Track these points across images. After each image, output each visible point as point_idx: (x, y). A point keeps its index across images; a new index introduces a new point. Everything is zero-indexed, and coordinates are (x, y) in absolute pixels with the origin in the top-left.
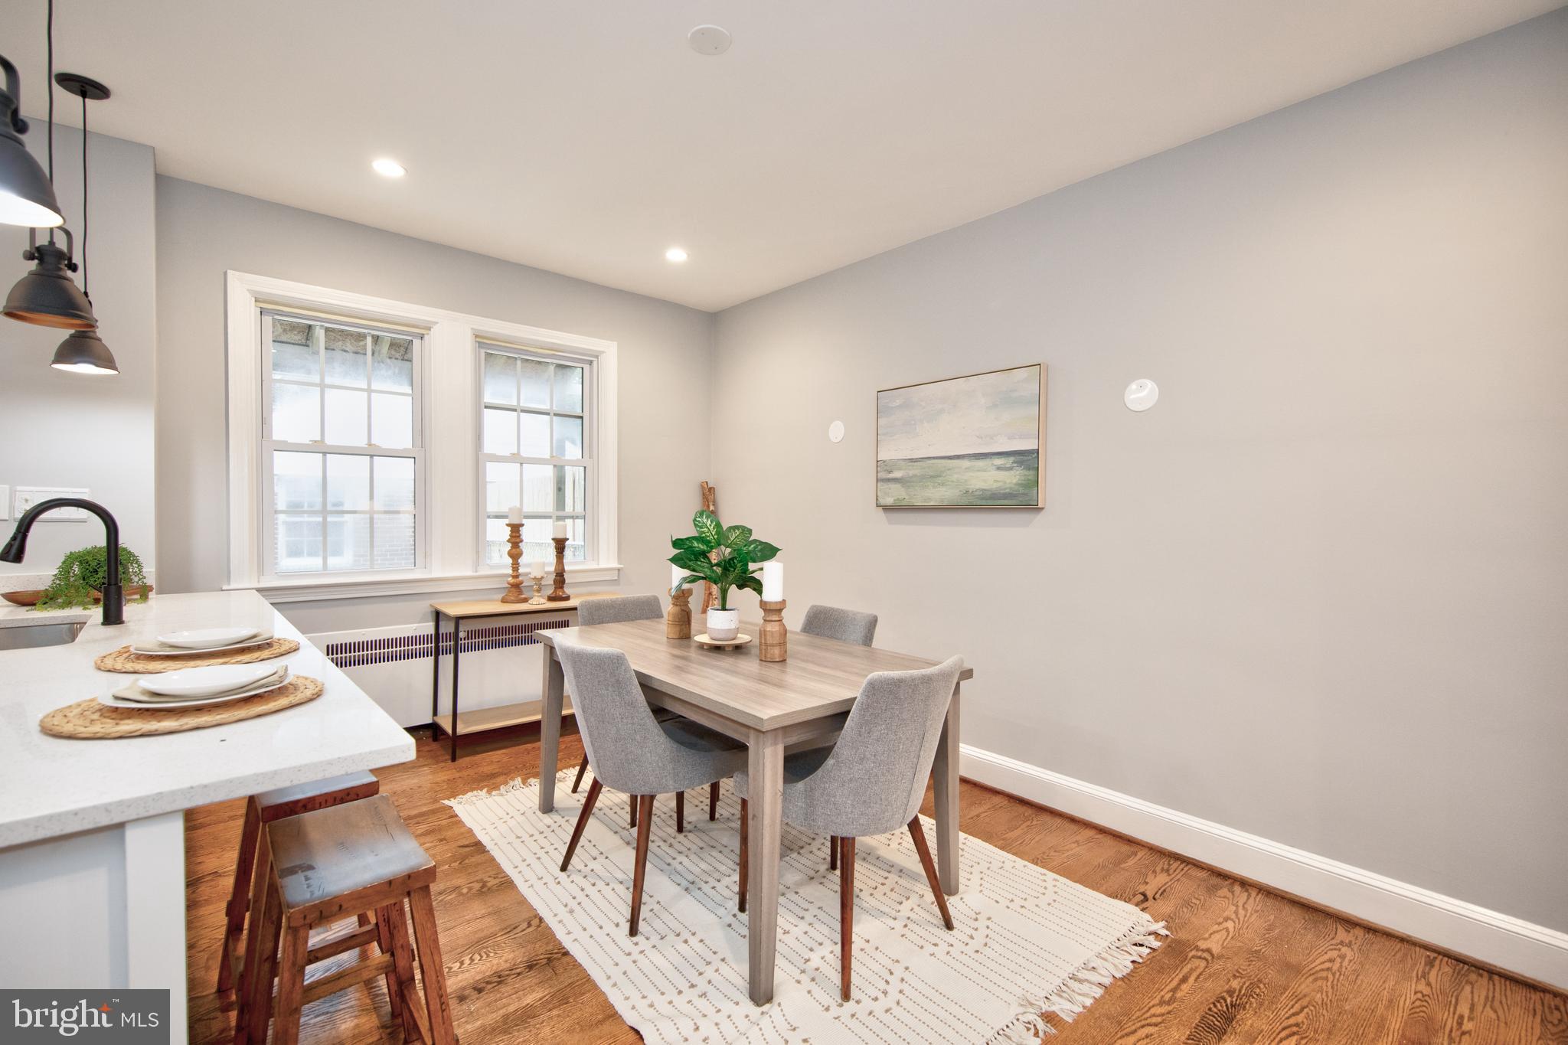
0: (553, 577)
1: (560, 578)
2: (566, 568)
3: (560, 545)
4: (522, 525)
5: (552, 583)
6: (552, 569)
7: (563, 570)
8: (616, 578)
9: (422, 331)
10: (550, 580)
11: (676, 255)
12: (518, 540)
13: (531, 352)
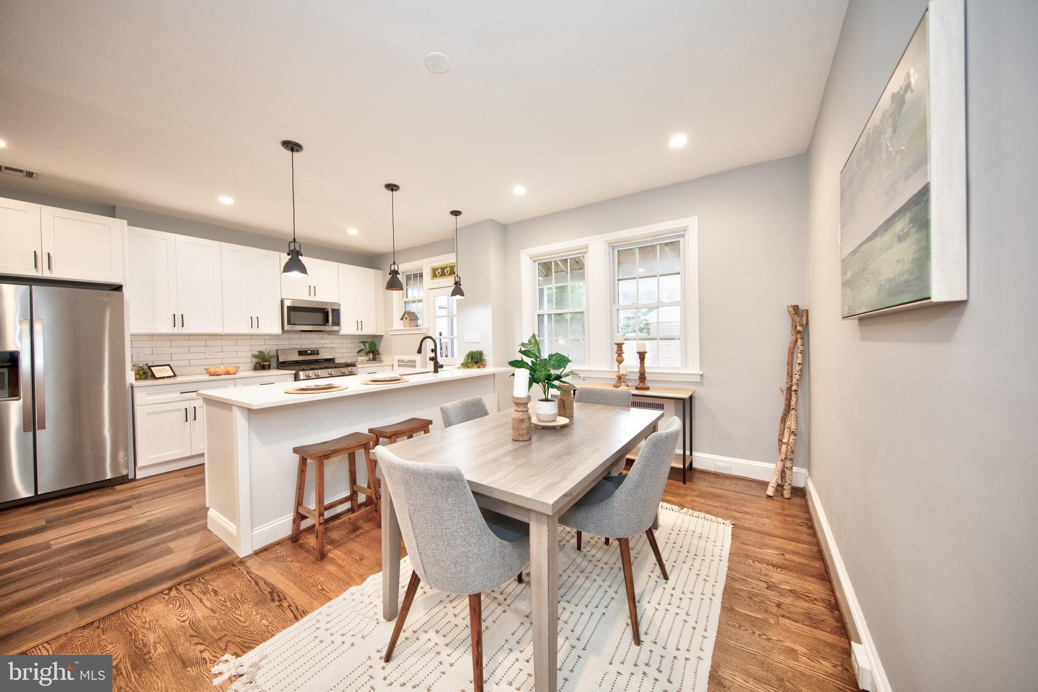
0: (639, 375)
1: (642, 377)
2: (646, 371)
3: (642, 356)
4: (623, 344)
5: (638, 378)
6: (638, 370)
7: (644, 371)
8: (699, 381)
9: (585, 250)
10: (637, 376)
11: (678, 141)
12: (621, 352)
13: (642, 242)
